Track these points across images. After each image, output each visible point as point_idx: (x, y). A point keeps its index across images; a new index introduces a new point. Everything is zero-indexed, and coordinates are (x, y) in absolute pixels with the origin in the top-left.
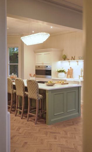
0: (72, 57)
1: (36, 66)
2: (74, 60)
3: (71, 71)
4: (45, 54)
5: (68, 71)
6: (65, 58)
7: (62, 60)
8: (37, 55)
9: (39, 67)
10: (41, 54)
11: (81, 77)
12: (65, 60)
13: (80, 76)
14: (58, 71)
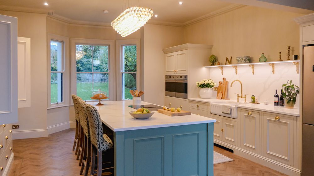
0: (227, 59)
1: (166, 76)
2: (230, 63)
3: (224, 86)
4: (178, 55)
5: (218, 84)
6: (214, 61)
7: (209, 65)
8: (168, 57)
9: (170, 77)
10: (173, 56)
11: (241, 97)
12: (214, 65)
13: (240, 95)
14: (199, 85)
